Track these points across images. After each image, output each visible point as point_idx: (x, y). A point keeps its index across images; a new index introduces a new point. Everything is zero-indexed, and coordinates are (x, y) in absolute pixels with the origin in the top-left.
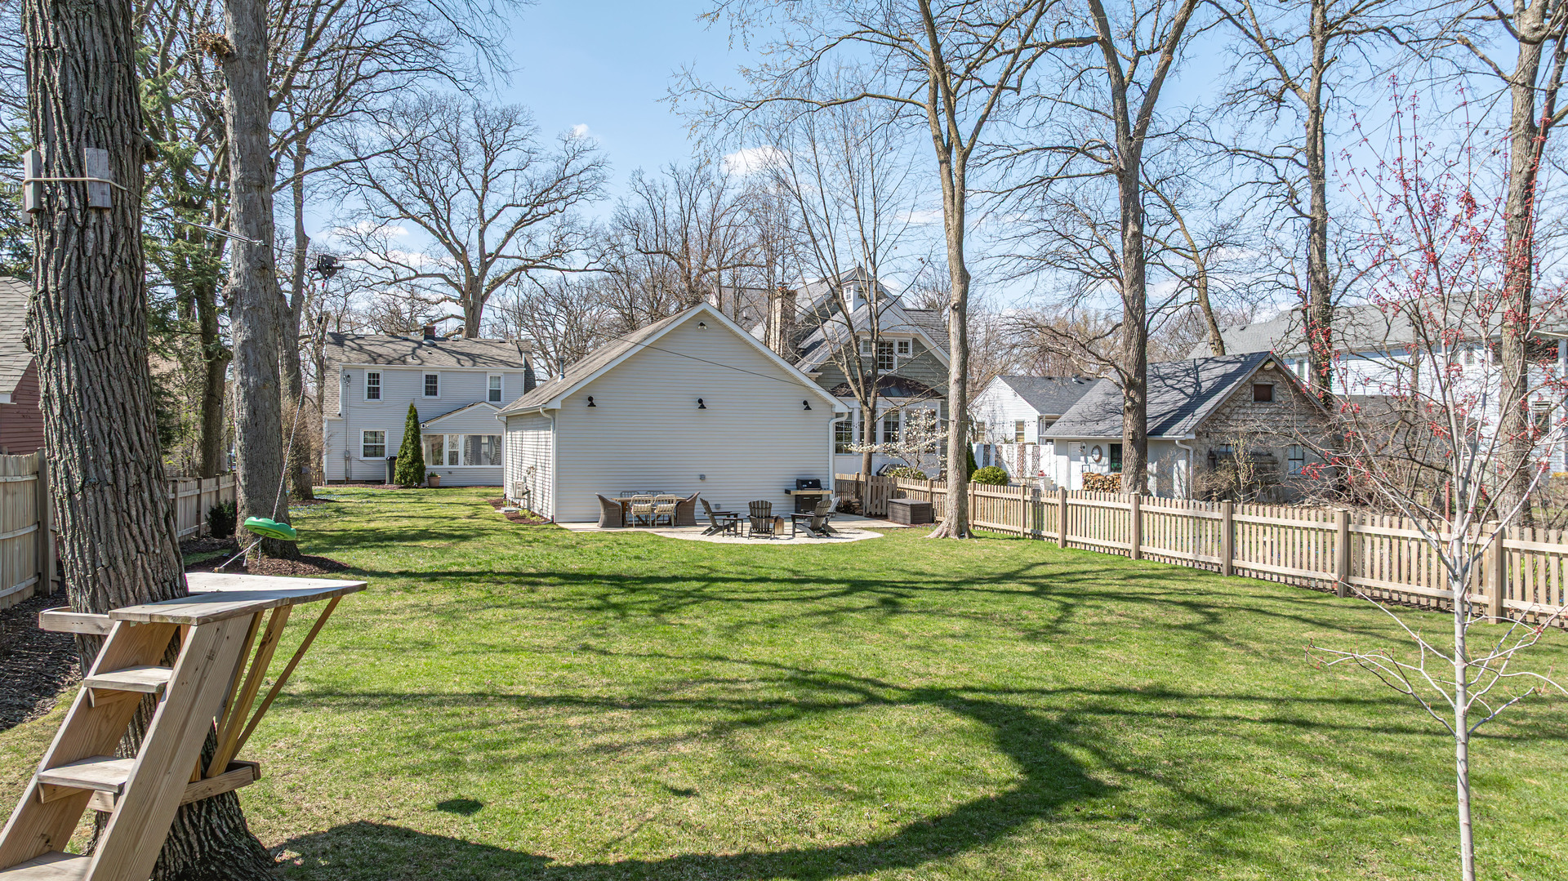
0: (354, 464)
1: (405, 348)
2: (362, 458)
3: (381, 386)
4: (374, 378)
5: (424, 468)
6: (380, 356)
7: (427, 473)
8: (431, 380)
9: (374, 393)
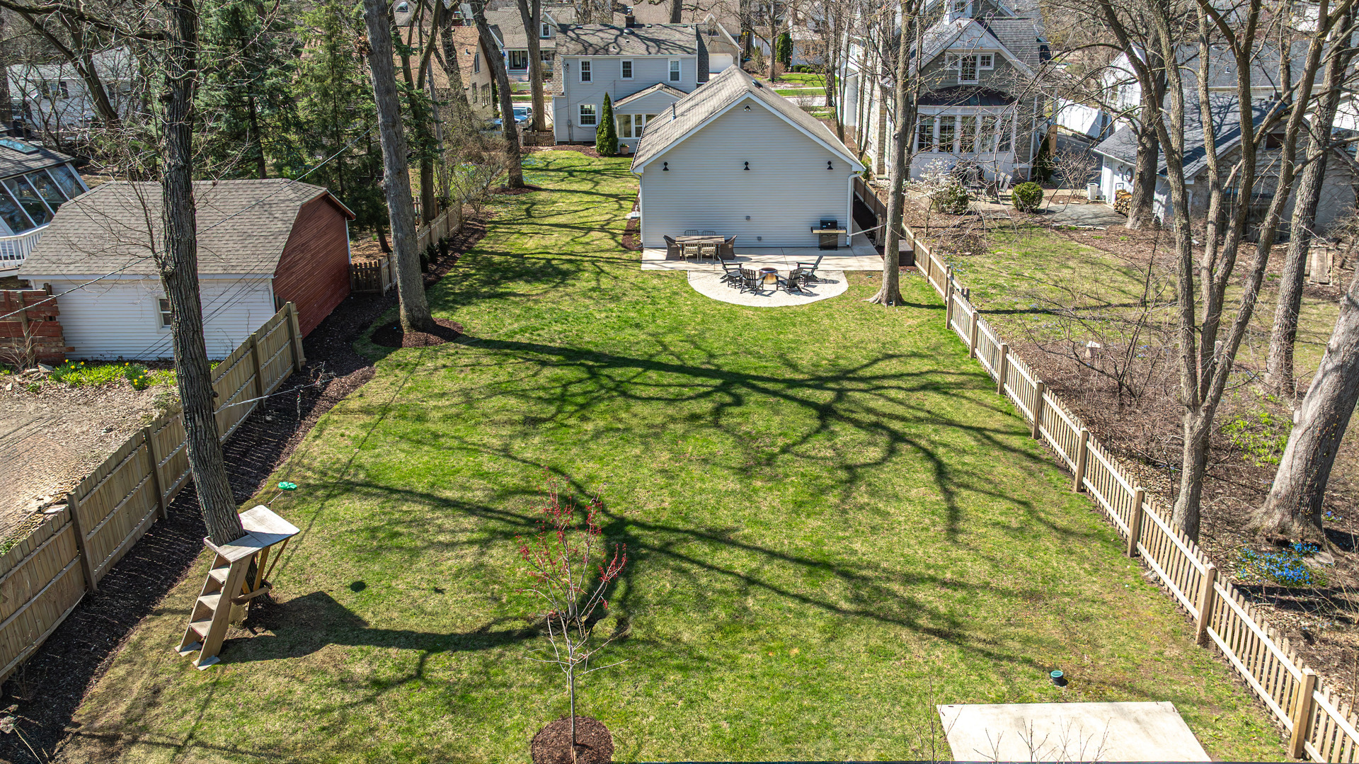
0: (575, 130)
1: (609, 35)
2: (580, 125)
3: (591, 71)
4: (586, 65)
5: (617, 140)
6: (591, 45)
7: (619, 144)
8: (627, 65)
9: (586, 77)
